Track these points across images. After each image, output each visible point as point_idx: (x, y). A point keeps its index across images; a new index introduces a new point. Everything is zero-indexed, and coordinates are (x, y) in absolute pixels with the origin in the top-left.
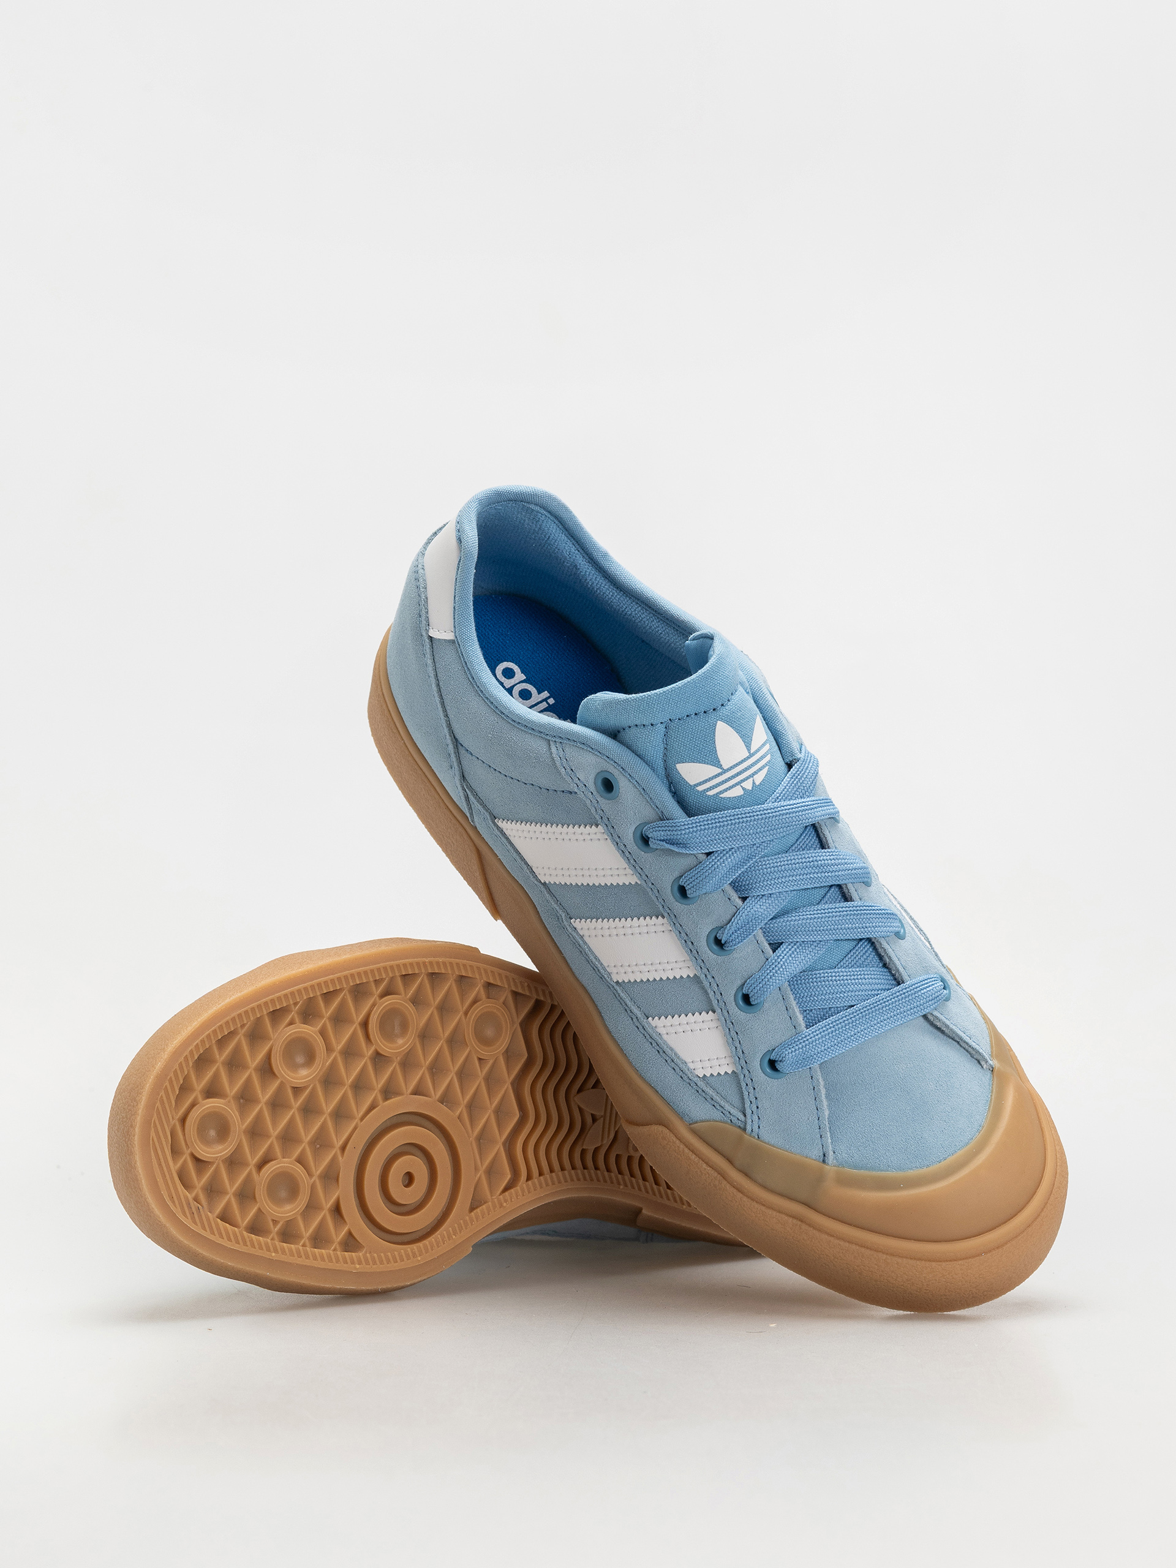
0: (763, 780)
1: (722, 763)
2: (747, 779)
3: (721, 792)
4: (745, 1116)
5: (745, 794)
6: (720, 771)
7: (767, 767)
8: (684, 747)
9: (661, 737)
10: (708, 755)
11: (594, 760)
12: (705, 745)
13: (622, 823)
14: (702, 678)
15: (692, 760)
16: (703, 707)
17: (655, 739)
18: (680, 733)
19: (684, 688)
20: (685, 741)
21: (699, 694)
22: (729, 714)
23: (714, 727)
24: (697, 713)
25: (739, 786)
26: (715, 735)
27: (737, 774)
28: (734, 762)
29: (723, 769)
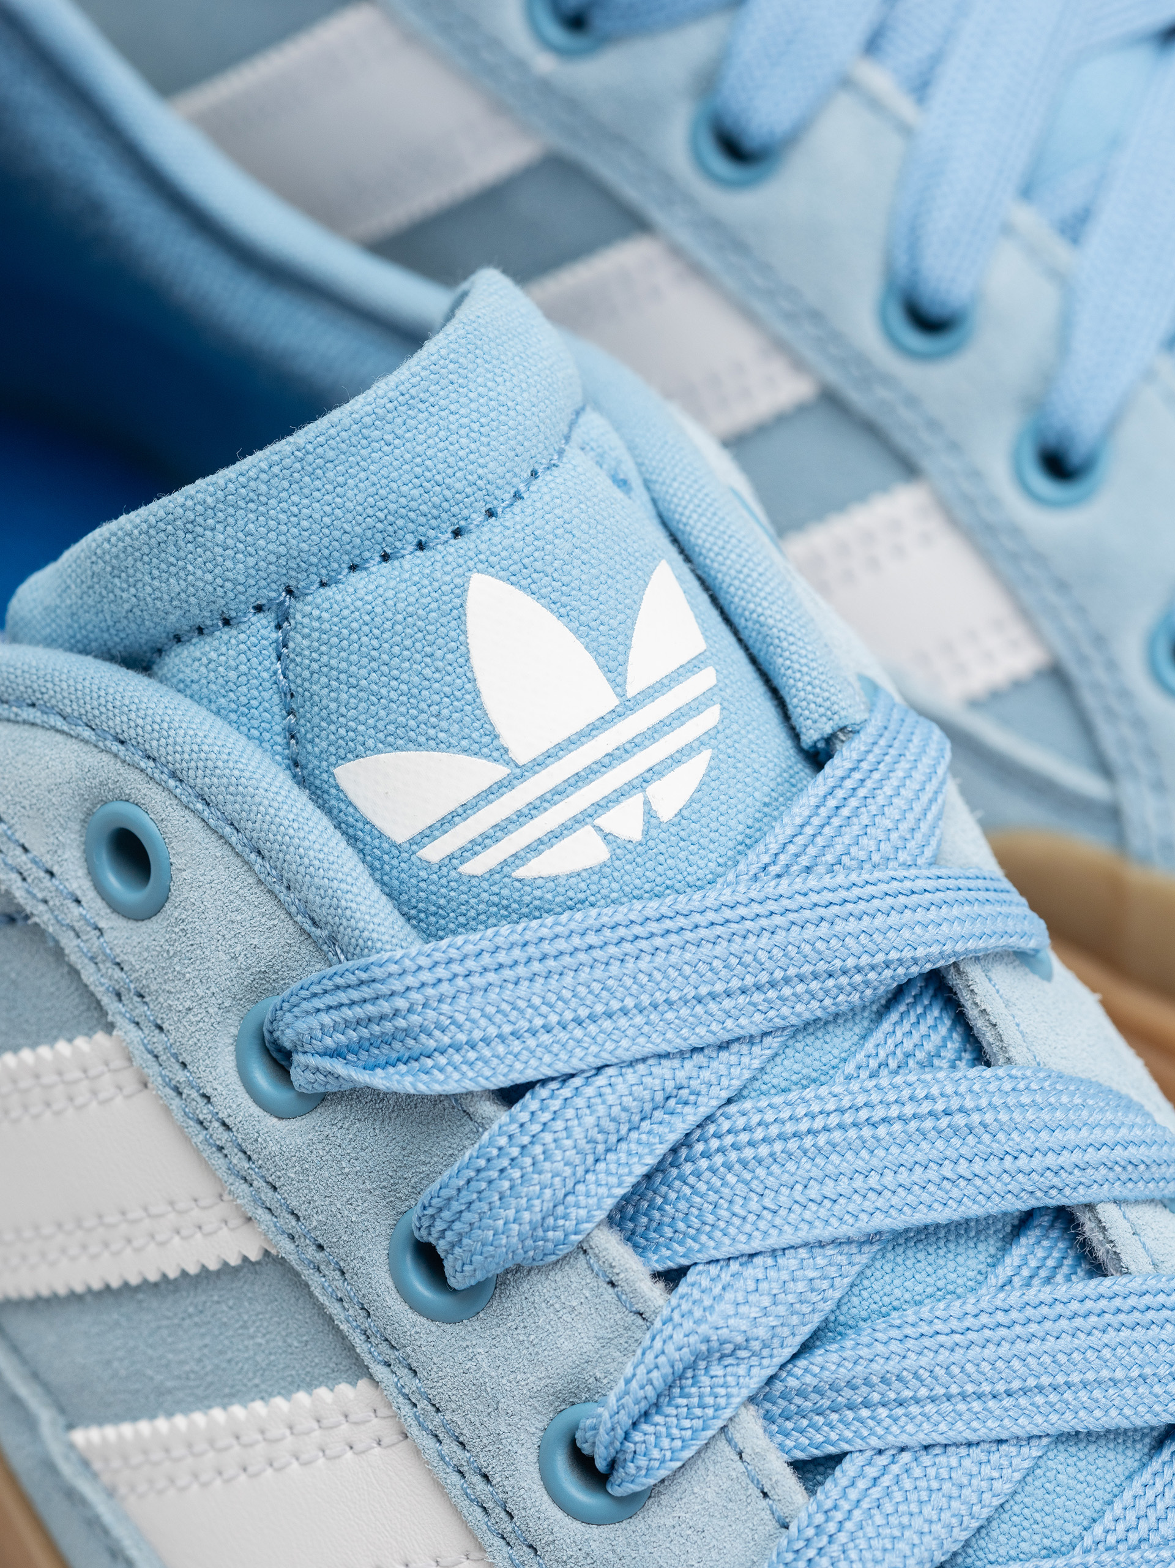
0: (692, 800)
1: (507, 738)
2: (620, 795)
3: (518, 858)
5: (614, 857)
6: (501, 771)
7: (707, 754)
8: (353, 691)
9: (267, 663)
10: (445, 712)
11: (73, 764)
12: (427, 672)
13: (190, 1009)
14: (390, 406)
15: (391, 739)
16: (412, 526)
17: (243, 679)
18: (334, 640)
19: (320, 450)
20: (353, 669)
21: (384, 472)
22: (518, 545)
23: (457, 602)
24: (388, 551)
25: (589, 828)
26: (465, 632)
27: (579, 780)
28: (560, 736)
29: (517, 766)
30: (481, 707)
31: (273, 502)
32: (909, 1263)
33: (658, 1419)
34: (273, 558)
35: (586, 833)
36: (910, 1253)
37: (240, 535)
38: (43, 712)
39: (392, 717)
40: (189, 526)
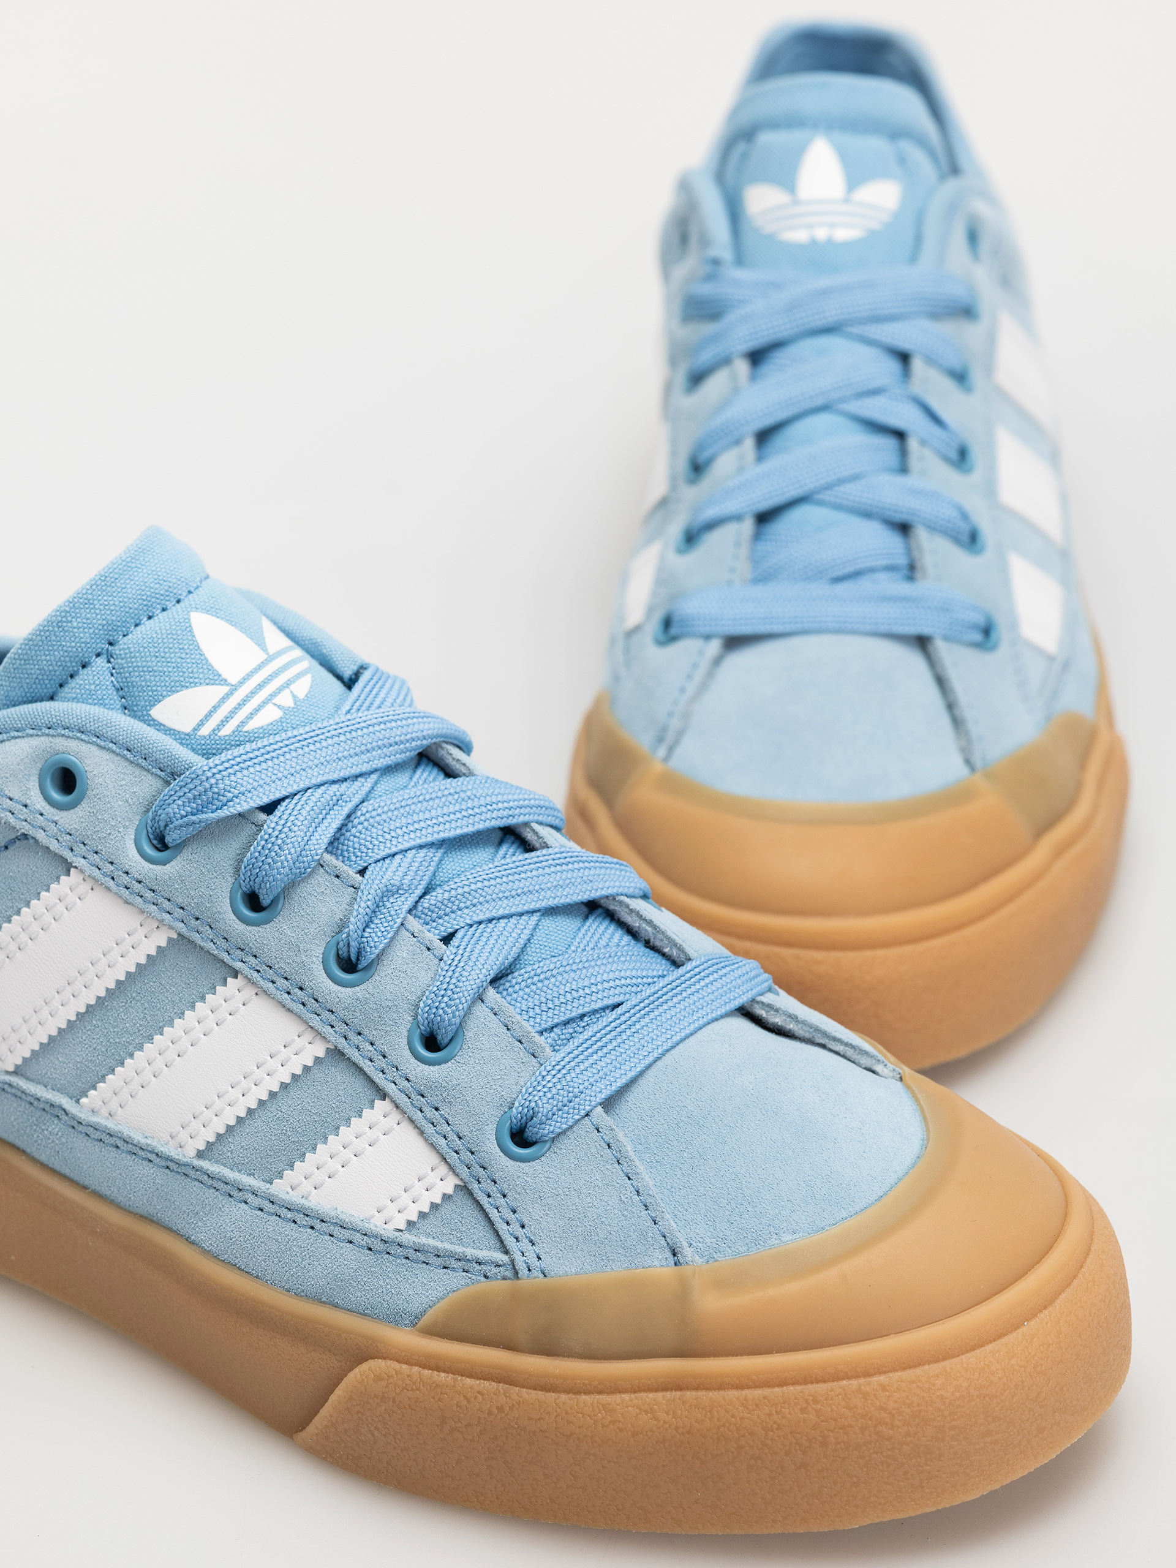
0: (309, 691)
1: (225, 675)
2: (280, 690)
3: (244, 722)
4: (507, 1252)
5: (286, 714)
6: (226, 689)
7: (307, 678)
8: (151, 674)
9: (107, 678)
10: (195, 670)
11: (28, 747)
12: (183, 656)
13: (110, 834)
14: (136, 553)
15: (173, 689)
16: (158, 601)
17: (98, 688)
18: (137, 654)
19: (111, 575)
20: (149, 664)
21: (141, 579)
22: (207, 600)
23: (188, 625)
24: (150, 614)
25: (270, 704)
26: (194, 636)
27: (260, 687)
28: (247, 671)
29: (232, 685)
30: (210, 665)
31: (96, 602)
32: (459, 857)
33: (372, 926)
34: (100, 627)
35: (270, 706)
36: (458, 853)
37: (84, 621)
38: (6, 733)
39: (172, 679)
40: (60, 624)
